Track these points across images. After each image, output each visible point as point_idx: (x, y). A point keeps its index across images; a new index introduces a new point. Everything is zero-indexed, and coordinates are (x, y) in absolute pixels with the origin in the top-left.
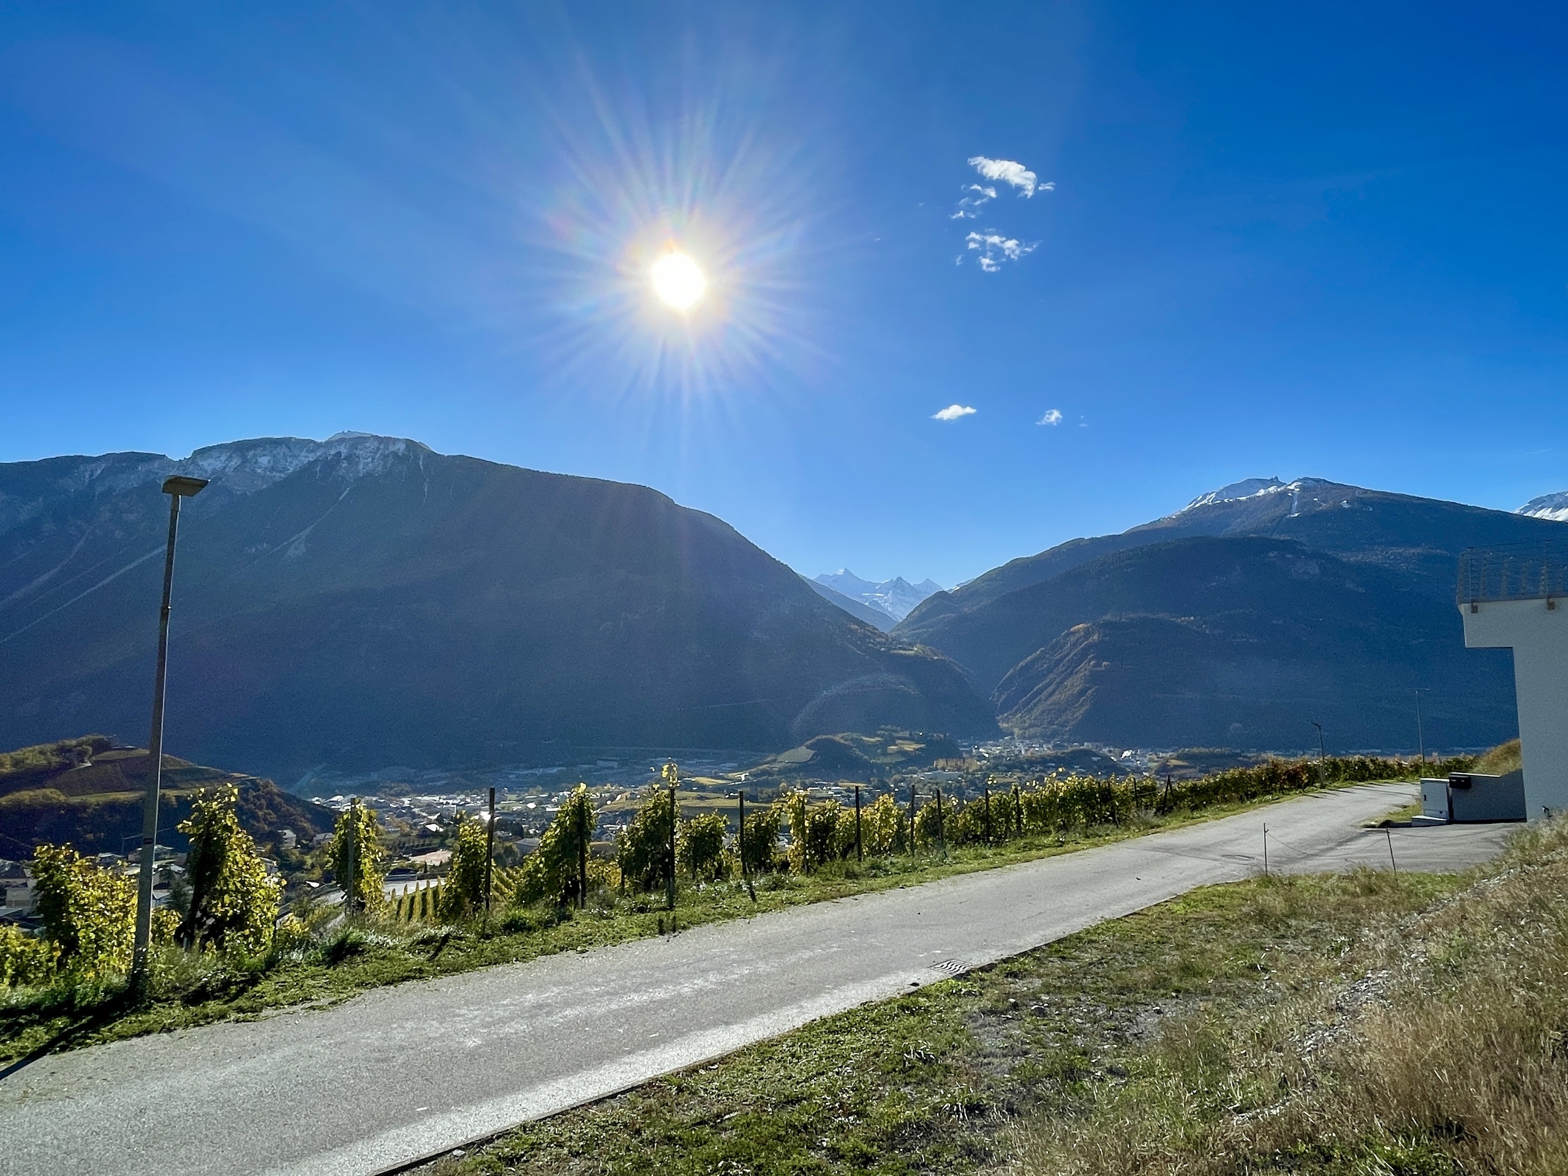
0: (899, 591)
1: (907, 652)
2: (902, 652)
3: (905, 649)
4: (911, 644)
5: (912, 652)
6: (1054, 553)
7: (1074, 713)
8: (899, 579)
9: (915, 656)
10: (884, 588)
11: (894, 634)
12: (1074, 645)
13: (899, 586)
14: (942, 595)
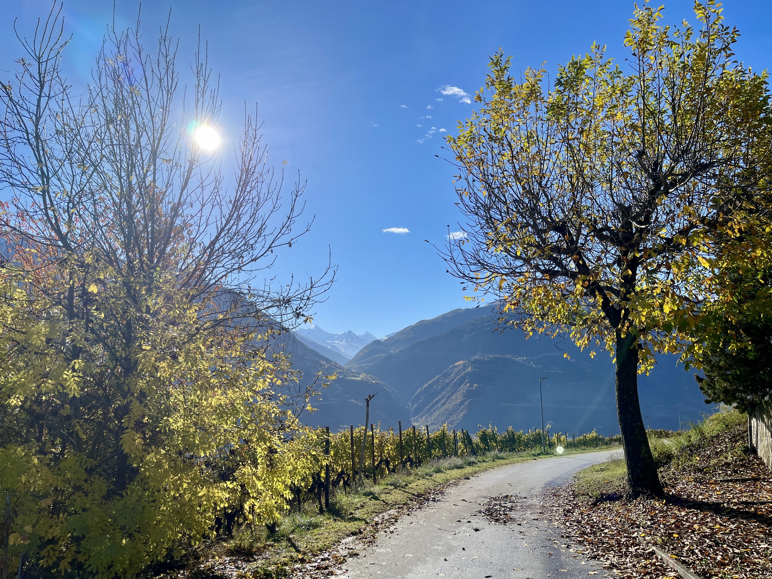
0: (349, 339)
1: (356, 378)
2: (353, 378)
3: (354, 376)
4: (358, 373)
5: (359, 379)
6: (444, 317)
7: (457, 416)
8: (350, 332)
9: (362, 381)
10: (340, 338)
11: (347, 367)
12: (457, 374)
13: (349, 336)
14: (377, 342)
